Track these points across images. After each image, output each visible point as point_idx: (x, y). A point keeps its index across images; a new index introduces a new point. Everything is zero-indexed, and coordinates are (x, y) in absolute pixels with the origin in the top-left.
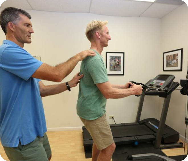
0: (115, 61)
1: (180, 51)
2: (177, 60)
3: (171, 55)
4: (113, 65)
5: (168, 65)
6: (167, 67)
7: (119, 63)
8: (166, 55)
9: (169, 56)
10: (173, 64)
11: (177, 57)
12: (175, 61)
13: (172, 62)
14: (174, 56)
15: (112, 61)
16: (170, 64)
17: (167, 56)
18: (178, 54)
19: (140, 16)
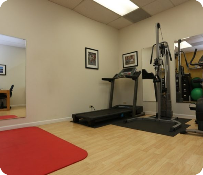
0: (92, 56)
1: (136, 53)
2: (134, 59)
3: (129, 56)
4: (90, 59)
5: (127, 63)
6: (126, 64)
7: (94, 58)
8: (124, 56)
9: (127, 57)
10: (131, 62)
11: (134, 57)
12: (132, 60)
13: (130, 61)
14: (132, 56)
15: (90, 56)
16: (129, 62)
17: (126, 57)
18: (134, 55)
19: (107, 24)
